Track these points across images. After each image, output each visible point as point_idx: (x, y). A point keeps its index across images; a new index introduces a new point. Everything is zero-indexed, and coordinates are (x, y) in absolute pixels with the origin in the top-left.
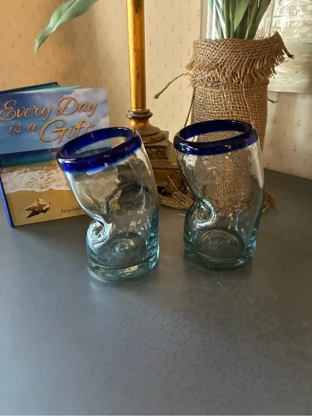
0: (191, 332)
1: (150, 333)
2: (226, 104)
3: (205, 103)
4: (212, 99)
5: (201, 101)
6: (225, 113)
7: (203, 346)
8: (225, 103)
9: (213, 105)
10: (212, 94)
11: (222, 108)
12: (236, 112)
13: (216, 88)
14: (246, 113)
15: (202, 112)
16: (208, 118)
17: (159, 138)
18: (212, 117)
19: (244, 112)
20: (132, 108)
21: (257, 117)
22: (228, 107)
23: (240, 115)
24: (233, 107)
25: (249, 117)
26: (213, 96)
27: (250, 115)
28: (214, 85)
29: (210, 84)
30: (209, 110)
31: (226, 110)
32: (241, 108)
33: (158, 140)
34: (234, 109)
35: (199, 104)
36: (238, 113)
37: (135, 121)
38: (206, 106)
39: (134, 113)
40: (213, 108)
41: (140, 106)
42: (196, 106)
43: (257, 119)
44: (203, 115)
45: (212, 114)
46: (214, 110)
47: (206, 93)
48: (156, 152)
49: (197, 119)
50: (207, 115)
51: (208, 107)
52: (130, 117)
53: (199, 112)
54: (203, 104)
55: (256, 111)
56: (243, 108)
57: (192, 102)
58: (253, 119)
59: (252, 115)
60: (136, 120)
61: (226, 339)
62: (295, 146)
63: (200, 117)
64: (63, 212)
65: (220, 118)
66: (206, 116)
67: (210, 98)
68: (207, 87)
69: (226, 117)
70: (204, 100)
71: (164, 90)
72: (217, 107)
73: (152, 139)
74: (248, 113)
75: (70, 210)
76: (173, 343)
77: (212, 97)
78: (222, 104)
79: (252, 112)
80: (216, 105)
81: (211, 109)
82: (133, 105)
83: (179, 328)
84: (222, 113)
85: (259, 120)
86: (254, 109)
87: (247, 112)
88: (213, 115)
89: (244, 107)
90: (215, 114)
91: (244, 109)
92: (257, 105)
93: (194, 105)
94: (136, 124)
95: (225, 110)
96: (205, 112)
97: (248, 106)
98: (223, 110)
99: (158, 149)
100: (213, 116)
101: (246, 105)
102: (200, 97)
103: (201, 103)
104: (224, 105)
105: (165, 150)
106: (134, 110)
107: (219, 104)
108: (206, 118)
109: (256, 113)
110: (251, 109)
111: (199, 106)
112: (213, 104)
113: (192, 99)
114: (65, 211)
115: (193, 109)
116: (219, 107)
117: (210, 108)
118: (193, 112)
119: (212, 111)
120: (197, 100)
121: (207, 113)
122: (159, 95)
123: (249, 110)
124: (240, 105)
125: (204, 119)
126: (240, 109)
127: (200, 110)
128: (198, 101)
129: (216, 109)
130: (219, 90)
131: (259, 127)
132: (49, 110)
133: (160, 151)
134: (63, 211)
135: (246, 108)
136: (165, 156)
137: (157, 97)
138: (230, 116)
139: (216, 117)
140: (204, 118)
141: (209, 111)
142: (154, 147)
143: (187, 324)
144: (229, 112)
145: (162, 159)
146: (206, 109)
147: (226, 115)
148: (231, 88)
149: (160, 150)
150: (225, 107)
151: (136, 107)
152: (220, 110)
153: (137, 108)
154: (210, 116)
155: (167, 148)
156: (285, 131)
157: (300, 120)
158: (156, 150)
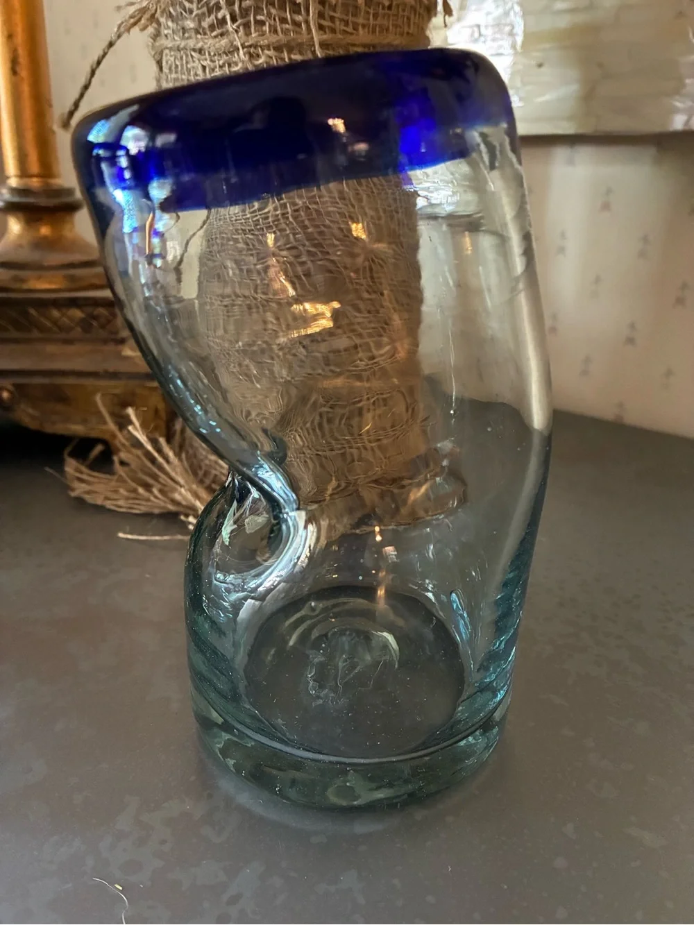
10: (205, 63)
13: (214, 34)
20: (9, 178)
28: (205, 24)
29: (193, 20)
37: (18, 218)
39: (15, 191)
41: (34, 167)
60: (20, 215)
68: (187, 34)
73: (72, 278)
82: (11, 167)
94: (24, 229)
99: (89, 310)
105: (112, 314)
106: (13, 182)
122: (71, 115)
130: (224, 42)
133: (95, 318)
136: (116, 333)
137: (66, 123)
142: (74, 303)
145: (105, 342)
148: (266, 28)
149: (96, 313)
151: (19, 173)
153: (24, 173)
157: (563, 235)
158: (83, 311)
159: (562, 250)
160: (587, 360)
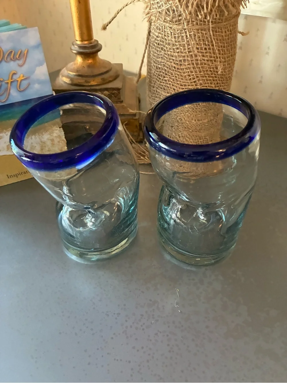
0: (156, 334)
1: (112, 338)
2: (189, 45)
3: (163, 42)
4: (172, 37)
5: (159, 39)
6: (187, 56)
7: (170, 351)
8: (188, 43)
10: (172, 31)
11: (185, 49)
12: (200, 54)
13: (176, 23)
14: (212, 55)
15: (160, 53)
16: (167, 61)
17: (111, 77)
19: (211, 54)
20: (77, 41)
21: (225, 59)
22: (191, 48)
23: (206, 59)
24: (197, 48)
25: (216, 60)
26: (173, 34)
27: (217, 58)
28: (174, 20)
29: (170, 18)
30: (168, 51)
31: (189, 52)
32: (207, 49)
33: (111, 79)
34: (198, 50)
35: (156, 43)
36: (203, 56)
37: (82, 57)
38: (164, 46)
39: (80, 47)
40: (174, 49)
41: (86, 37)
42: (153, 45)
43: (225, 62)
44: (162, 58)
45: (173, 56)
46: (174, 52)
47: (164, 28)
48: (108, 94)
49: (154, 61)
50: (167, 58)
51: (167, 48)
52: (75, 52)
53: (157, 52)
54: (161, 43)
55: (225, 51)
56: (209, 49)
57: (148, 39)
58: (221, 62)
59: (220, 57)
61: (193, 340)
62: (262, 77)
63: (158, 60)
64: (9, 178)
65: (182, 62)
66: (165, 59)
67: (170, 36)
68: (165, 21)
69: (189, 61)
70: (162, 38)
71: (112, 20)
72: (178, 48)
73: (103, 79)
74: (215, 55)
75: (17, 175)
76: (138, 351)
77: (171, 35)
78: (184, 44)
79: (220, 54)
80: (176, 45)
81: (171, 50)
82: (78, 37)
83: (143, 329)
84: (184, 57)
85: (228, 62)
86: (222, 50)
87: (214, 53)
88: (174, 58)
89: (211, 47)
90: (176, 57)
91: (210, 51)
92: (226, 43)
93: (150, 42)
94: (84, 60)
95: (187, 52)
96: (163, 54)
97: (216, 46)
98: (185, 53)
99: (111, 92)
100: (173, 60)
101: (213, 45)
102: (157, 34)
103: (159, 42)
104: (186, 45)
105: (119, 93)
106: (79, 43)
107: (180, 45)
108: (165, 62)
109: (225, 54)
110: (219, 50)
111: (156, 45)
112: (174, 44)
113: (147, 35)
114: (11, 176)
115: (149, 48)
116: (180, 48)
118: (149, 51)
119: (172, 54)
120: (154, 37)
121: (166, 56)
122: (107, 25)
123: (217, 51)
124: (206, 45)
125: (163, 63)
126: (206, 51)
128: (155, 39)
129: (177, 51)
130: (180, 27)
131: (227, 71)
133: (113, 94)
134: (9, 177)
135: (213, 49)
136: (120, 99)
137: (104, 28)
138: (194, 59)
139: (176, 61)
140: (163, 61)
141: (169, 53)
142: (107, 89)
143: (151, 323)
144: (193, 55)
146: (165, 51)
147: (189, 59)
149: (113, 92)
150: (188, 49)
151: (80, 39)
152: (182, 52)
153: (82, 40)
154: (170, 59)
155: (121, 90)
156: (252, 60)
157: (269, 48)
158: (109, 92)
159: (267, 53)
160: (272, 93)
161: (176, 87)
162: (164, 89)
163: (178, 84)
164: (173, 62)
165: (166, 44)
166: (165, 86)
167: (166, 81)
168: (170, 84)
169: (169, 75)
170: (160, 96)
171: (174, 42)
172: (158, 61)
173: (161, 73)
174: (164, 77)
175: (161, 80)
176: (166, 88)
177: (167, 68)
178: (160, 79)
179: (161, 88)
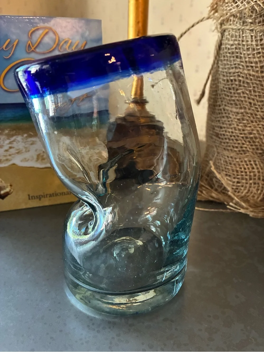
3: (240, 49)
4: (252, 41)
5: (234, 47)
9: (254, 50)
13: (259, 24)
15: (235, 63)
18: (250, 68)
26: (254, 37)
28: (257, 21)
29: (252, 19)
30: (245, 58)
38: (241, 54)
40: (254, 54)
42: (224, 57)
44: (236, 67)
45: (252, 63)
46: (254, 58)
47: (243, 34)
50: (243, 66)
51: (244, 55)
64: (29, 199)
66: (240, 68)
67: (250, 40)
68: (245, 24)
70: (239, 44)
72: (259, 53)
75: (41, 197)
77: (252, 38)
80: (258, 50)
88: (253, 65)
90: (256, 63)
93: (219, 57)
96: (238, 62)
100: (252, 67)
102: (231, 42)
108: (241, 71)
114: (33, 198)
115: (218, 63)
117: (248, 55)
118: (217, 68)
119: (252, 60)
121: (242, 64)
127: (231, 61)
129: (259, 56)
132: (15, 43)
134: (31, 198)
139: (256, 67)
140: (237, 71)
141: (247, 59)
146: (241, 58)
154: (247, 66)
161: (253, 100)
162: (237, 105)
163: (256, 96)
164: (251, 70)
165: (243, 51)
166: (238, 100)
167: (239, 94)
168: (245, 97)
169: (244, 86)
170: (229, 114)
171: (255, 46)
172: (230, 73)
173: (233, 86)
174: (237, 90)
175: (232, 95)
176: (238, 103)
177: (243, 77)
178: (231, 93)
179: (231, 104)
